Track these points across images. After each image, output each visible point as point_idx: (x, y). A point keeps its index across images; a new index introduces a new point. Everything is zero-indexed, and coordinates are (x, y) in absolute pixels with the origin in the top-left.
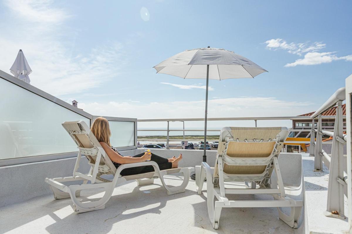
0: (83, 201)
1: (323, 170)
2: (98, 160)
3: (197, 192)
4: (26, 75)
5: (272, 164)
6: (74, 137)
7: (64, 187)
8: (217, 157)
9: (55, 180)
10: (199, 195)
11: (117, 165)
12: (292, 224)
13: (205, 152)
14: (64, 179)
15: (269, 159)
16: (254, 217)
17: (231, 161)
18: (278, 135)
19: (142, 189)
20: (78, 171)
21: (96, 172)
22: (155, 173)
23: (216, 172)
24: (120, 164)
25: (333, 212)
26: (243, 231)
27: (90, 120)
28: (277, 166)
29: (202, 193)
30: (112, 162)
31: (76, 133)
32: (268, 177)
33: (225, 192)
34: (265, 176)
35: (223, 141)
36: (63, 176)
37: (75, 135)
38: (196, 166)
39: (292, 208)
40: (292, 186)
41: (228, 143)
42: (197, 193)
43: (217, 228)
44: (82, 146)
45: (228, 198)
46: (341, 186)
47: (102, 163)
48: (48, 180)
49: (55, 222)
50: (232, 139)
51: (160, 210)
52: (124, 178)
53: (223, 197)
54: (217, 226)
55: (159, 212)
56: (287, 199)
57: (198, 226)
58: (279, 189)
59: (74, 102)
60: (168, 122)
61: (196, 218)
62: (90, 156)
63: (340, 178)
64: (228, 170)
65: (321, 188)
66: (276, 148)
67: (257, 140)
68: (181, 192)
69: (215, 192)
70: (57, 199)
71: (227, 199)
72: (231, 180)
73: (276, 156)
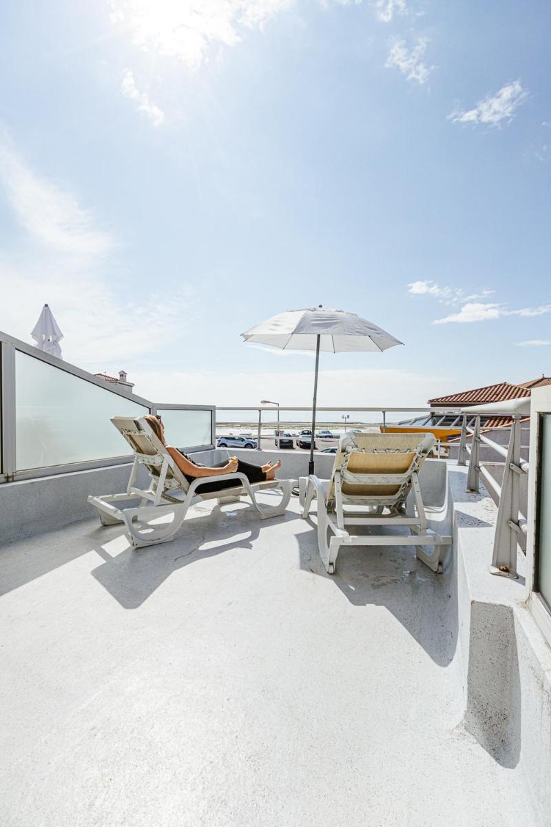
0: (142, 529)
1: (479, 491)
2: (164, 472)
3: (302, 515)
4: (55, 342)
5: (410, 482)
6: (129, 438)
7: (116, 512)
8: (334, 472)
9: (102, 499)
10: (304, 519)
11: (190, 479)
12: (435, 567)
13: (312, 455)
14: (115, 497)
15: (405, 476)
16: (381, 554)
17: (352, 479)
18: (420, 444)
19: (224, 509)
20: (134, 486)
21: (161, 489)
22: (243, 488)
23: (331, 493)
24: (195, 478)
25: (501, 568)
26: (368, 577)
27: (150, 409)
28: (416, 487)
29: (309, 517)
30: (184, 474)
31: (132, 434)
32: (403, 499)
33: (344, 522)
34: (399, 498)
35: (343, 451)
36: (113, 493)
37: (130, 436)
38: (300, 478)
39: (436, 546)
40: (432, 505)
41: (349, 455)
42: (301, 517)
43: (332, 572)
44: (140, 450)
45: (348, 531)
46: (514, 533)
47: (169, 476)
48: (91, 499)
49: (104, 562)
50: (355, 449)
51: (251, 542)
52: (199, 496)
53: (341, 529)
54: (332, 570)
55: (250, 547)
56: (430, 534)
57: (307, 570)
58: (419, 517)
59: (122, 373)
60: (260, 411)
61: (302, 556)
62: (152, 466)
63: (514, 522)
64: (348, 490)
65: (479, 523)
66: (416, 460)
67: (391, 451)
68: (279, 515)
69: (328, 520)
70: (105, 526)
71: (346, 533)
72: (352, 503)
73: (415, 471)
